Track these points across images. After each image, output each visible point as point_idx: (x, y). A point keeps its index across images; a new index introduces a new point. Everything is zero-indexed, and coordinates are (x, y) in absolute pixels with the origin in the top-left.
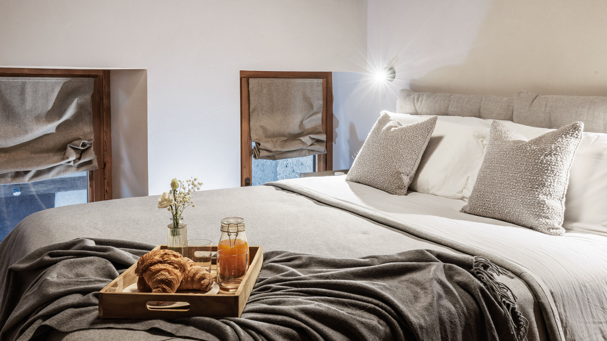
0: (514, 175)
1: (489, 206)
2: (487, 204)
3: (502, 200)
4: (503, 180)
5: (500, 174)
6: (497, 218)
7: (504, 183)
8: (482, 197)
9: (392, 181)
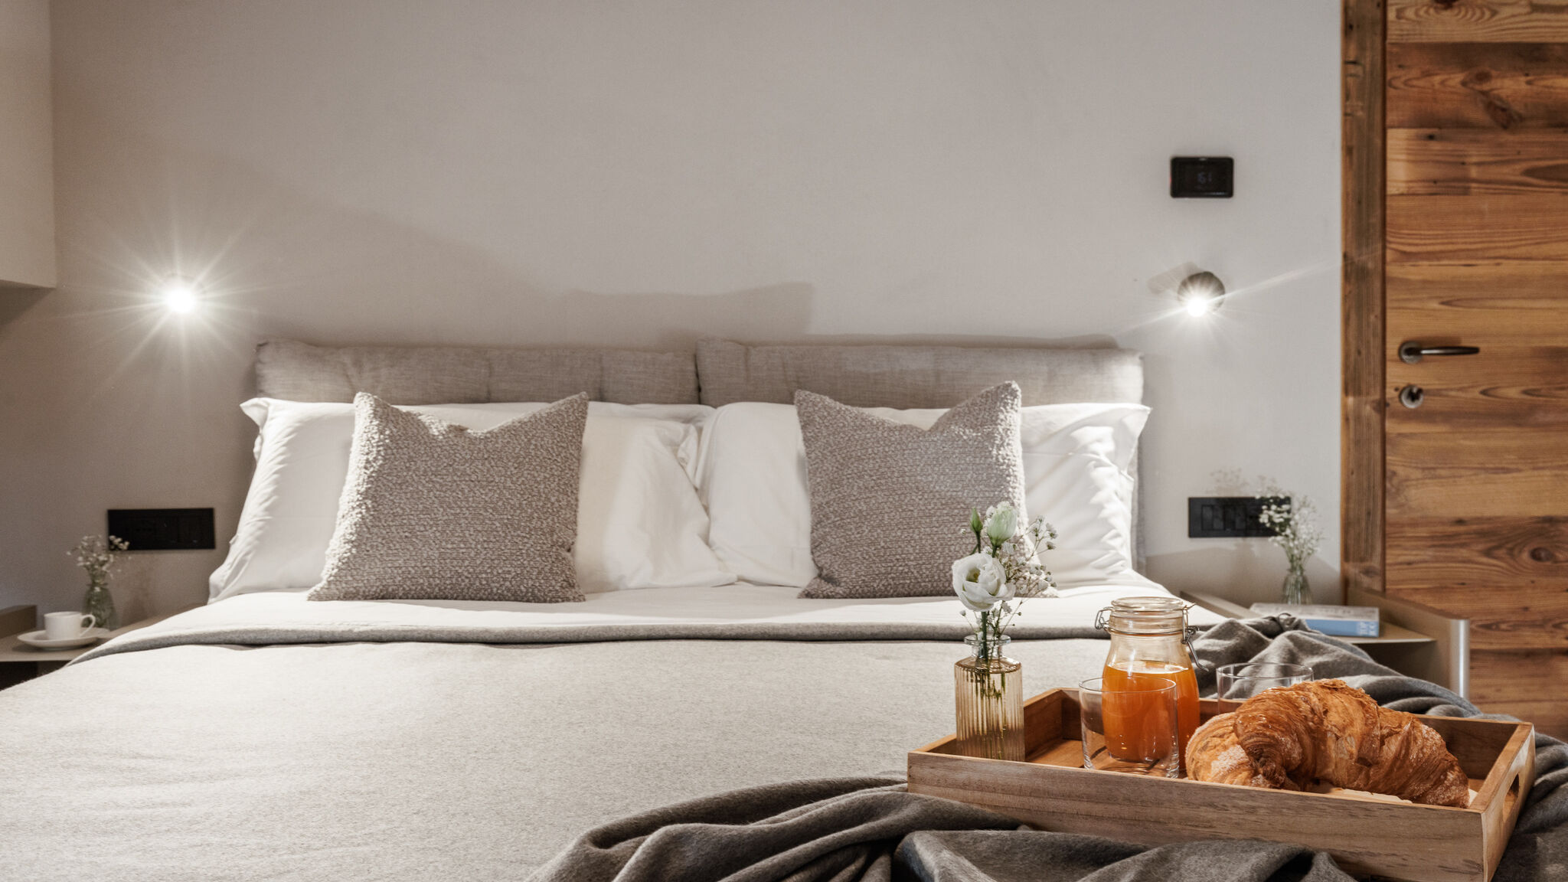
0: (954, 494)
1: (906, 570)
2: (901, 566)
3: (940, 549)
4: (933, 508)
5: (920, 497)
6: (924, 593)
7: (938, 514)
8: (882, 554)
9: (547, 569)
